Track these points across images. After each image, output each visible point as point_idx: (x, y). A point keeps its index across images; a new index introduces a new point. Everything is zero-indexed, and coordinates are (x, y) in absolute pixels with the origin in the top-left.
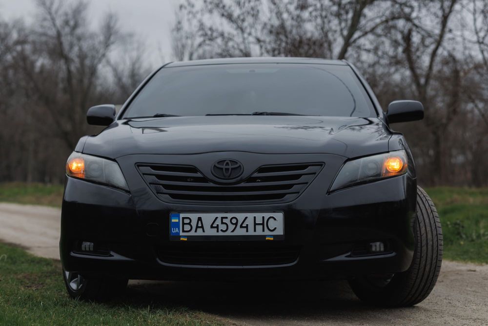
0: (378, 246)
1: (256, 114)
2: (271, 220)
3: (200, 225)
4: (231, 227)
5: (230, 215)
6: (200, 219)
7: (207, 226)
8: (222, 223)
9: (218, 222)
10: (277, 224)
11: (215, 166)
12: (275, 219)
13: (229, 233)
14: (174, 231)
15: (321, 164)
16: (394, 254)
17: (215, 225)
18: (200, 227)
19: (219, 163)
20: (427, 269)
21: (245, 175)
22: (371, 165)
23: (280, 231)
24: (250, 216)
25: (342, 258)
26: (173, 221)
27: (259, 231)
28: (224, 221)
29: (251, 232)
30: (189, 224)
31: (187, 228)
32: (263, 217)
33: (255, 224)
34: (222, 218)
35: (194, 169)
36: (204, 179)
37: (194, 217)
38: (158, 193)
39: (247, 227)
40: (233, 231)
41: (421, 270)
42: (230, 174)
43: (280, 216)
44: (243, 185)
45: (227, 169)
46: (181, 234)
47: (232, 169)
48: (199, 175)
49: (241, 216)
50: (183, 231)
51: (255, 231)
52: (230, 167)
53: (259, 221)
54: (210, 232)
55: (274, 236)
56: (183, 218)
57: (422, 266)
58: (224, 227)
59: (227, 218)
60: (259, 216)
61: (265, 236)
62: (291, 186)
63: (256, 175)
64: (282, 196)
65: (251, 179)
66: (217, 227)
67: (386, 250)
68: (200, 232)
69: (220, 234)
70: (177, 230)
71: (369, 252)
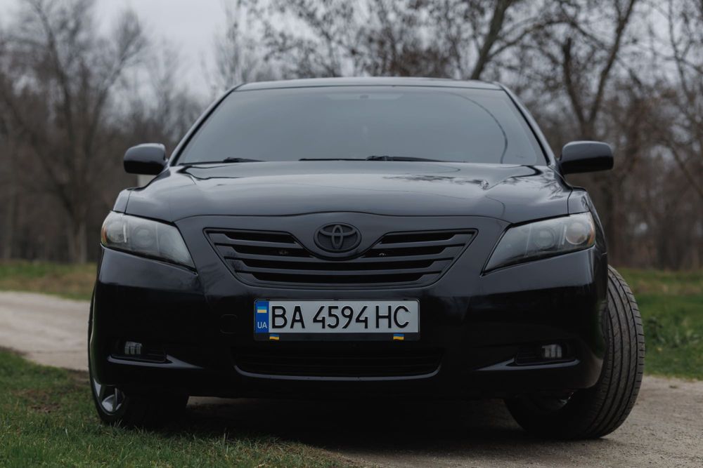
0: (552, 351)
1: (372, 159)
2: (402, 311)
3: (298, 318)
4: (343, 321)
5: (342, 304)
6: (298, 309)
7: (308, 319)
8: (330, 315)
9: (325, 313)
10: (409, 317)
11: (319, 233)
12: (406, 310)
13: (339, 330)
14: (261, 326)
15: (472, 232)
16: (576, 362)
17: (319, 318)
18: (298, 321)
19: (325, 228)
20: (622, 385)
21: (364, 246)
22: (543, 234)
23: (414, 328)
24: (371, 305)
25: (502, 366)
26: (259, 311)
27: (384, 327)
28: (334, 311)
29: (372, 329)
30: (283, 316)
31: (279, 321)
32: (390, 307)
33: (378, 317)
34: (330, 308)
35: (289, 238)
36: (304, 252)
37: (290, 306)
38: (236, 271)
39: (366, 321)
40: (345, 327)
41: (614, 386)
42: (343, 244)
43: (413, 306)
44: (360, 260)
45: (337, 238)
46: (271, 330)
47: (345, 237)
48: (296, 246)
49: (357, 306)
50: (274, 326)
51: (377, 326)
52: (342, 234)
53: (383, 312)
54: (313, 328)
55: (405, 334)
56: (274, 308)
57: (615, 380)
58: (332, 321)
59: (336, 308)
60: (384, 306)
61: (392, 334)
62: (428, 263)
63: (379, 246)
64: (417, 276)
65: (371, 252)
66: (323, 321)
67: (566, 357)
68: (298, 328)
69: (328, 330)
70: (264, 325)
71: (540, 358)
